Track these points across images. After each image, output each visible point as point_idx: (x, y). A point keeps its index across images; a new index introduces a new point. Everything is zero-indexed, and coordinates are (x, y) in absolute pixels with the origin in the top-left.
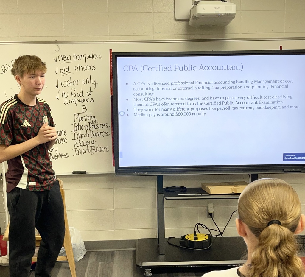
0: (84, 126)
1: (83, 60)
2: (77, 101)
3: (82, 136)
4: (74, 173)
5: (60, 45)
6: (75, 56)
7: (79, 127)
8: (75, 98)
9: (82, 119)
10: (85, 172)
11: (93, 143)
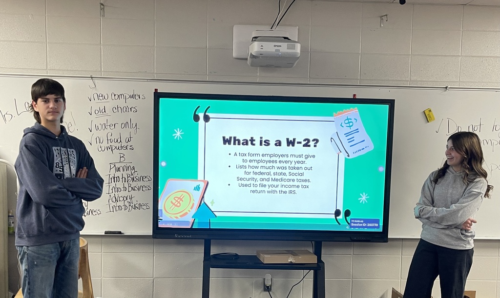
0: (121, 177)
1: (123, 100)
2: (114, 148)
3: (118, 190)
4: (106, 233)
5: (96, 81)
6: (113, 95)
7: (115, 178)
8: (111, 144)
9: (118, 170)
10: (120, 233)
11: (131, 198)
